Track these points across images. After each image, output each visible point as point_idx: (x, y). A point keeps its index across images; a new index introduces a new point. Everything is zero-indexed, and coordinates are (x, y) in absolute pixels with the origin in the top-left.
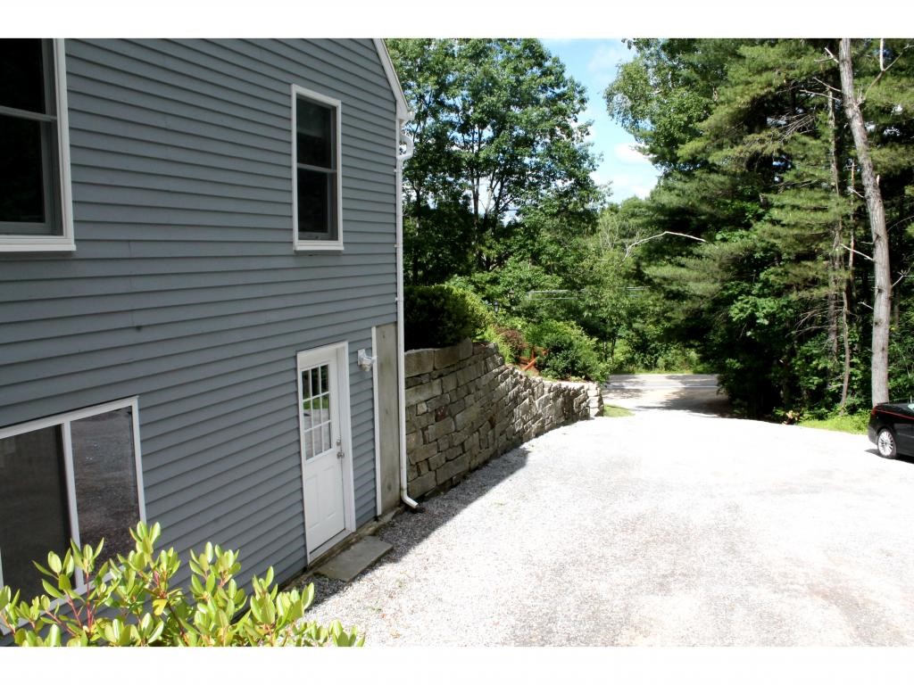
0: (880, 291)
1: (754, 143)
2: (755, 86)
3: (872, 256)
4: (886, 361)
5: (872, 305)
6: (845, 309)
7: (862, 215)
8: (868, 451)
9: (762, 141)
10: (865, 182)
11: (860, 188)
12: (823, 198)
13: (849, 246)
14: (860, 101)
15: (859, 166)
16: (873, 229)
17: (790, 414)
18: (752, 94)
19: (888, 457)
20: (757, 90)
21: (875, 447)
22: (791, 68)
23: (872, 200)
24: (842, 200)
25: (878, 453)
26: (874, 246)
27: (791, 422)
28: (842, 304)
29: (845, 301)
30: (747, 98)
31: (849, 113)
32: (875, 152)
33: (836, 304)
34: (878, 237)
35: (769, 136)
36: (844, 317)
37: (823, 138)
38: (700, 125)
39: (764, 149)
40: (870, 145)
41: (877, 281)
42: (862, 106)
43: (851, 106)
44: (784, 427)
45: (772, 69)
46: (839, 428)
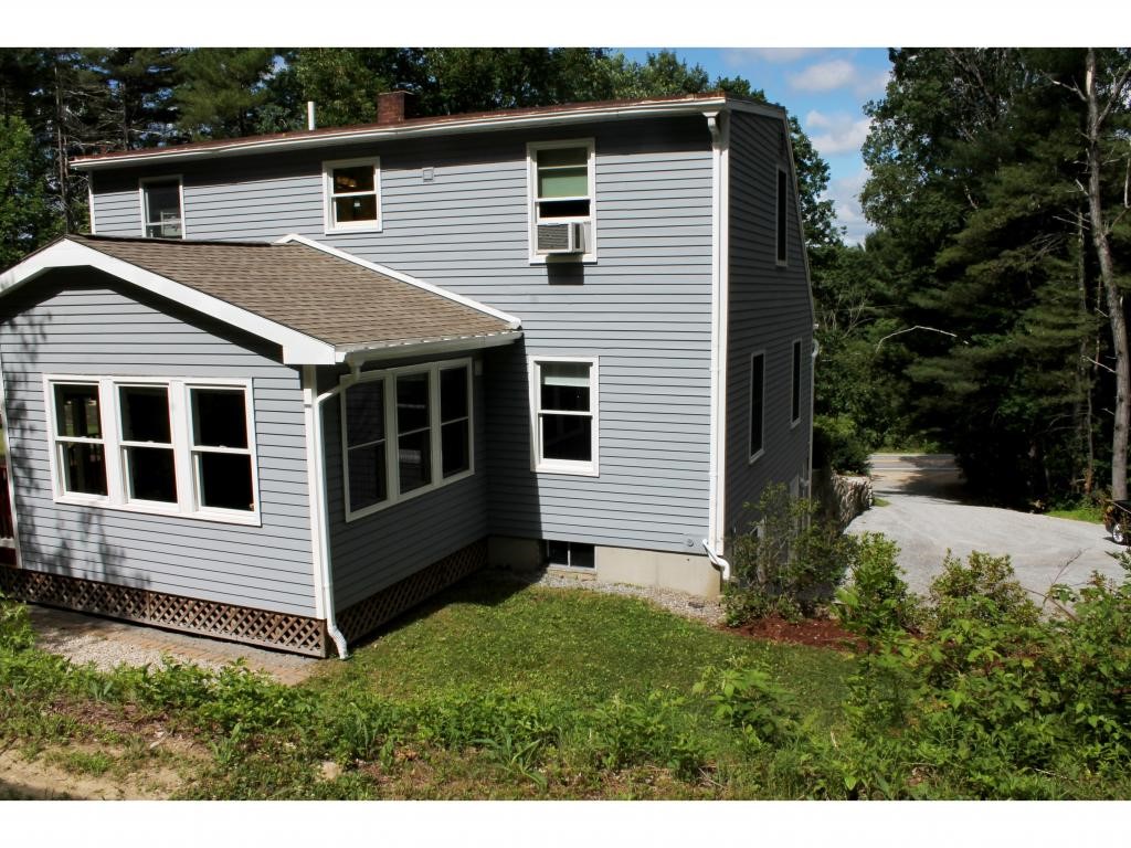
0: (1121, 400)
1: (1009, 259)
2: (1011, 209)
3: (1114, 369)
4: (1125, 460)
5: (1114, 411)
6: (1090, 413)
7: (1106, 333)
8: (1107, 539)
9: (1016, 258)
10: (1110, 304)
11: (1106, 309)
12: (1072, 314)
13: (1094, 359)
14: (1107, 232)
15: (1105, 290)
16: (1116, 345)
17: (1037, 504)
18: (1008, 215)
19: (1119, 543)
20: (1014, 212)
21: (1110, 535)
22: (1045, 194)
23: (1116, 320)
24: (1090, 317)
25: (1112, 540)
26: (1116, 361)
27: (1038, 511)
28: (1088, 408)
29: (1090, 406)
30: (1004, 219)
31: (1097, 242)
32: (1119, 280)
33: (1083, 408)
34: (1120, 353)
35: (1023, 253)
36: (1089, 420)
37: (1074, 262)
38: (956, 236)
39: (1019, 266)
40: (1115, 272)
41: (1119, 391)
42: (1108, 237)
43: (1099, 236)
44: (1031, 516)
45: (1028, 193)
46: (1082, 518)
